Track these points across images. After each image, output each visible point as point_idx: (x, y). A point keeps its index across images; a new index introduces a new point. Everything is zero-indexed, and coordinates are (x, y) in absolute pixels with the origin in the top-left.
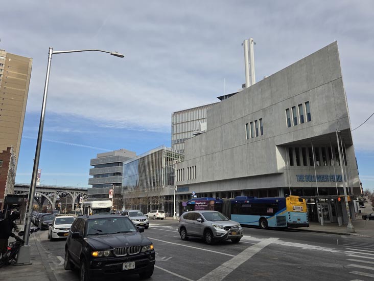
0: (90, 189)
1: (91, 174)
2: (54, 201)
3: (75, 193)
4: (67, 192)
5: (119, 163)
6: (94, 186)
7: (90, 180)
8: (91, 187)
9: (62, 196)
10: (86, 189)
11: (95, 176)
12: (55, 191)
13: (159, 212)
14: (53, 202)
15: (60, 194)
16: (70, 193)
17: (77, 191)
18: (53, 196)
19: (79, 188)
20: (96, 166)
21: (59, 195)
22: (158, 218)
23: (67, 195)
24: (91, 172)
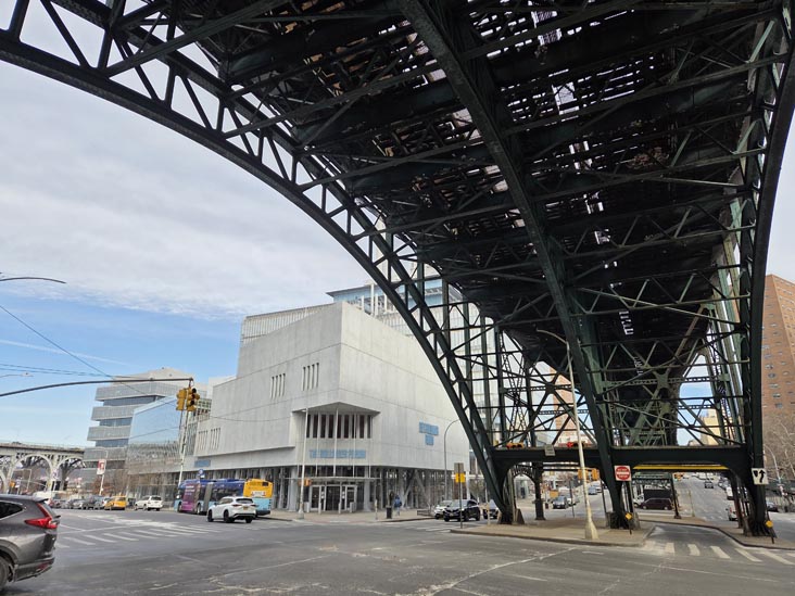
0: (90, 450)
1: (94, 418)
2: (10, 474)
3: (56, 458)
4: (39, 454)
5: (155, 396)
6: (99, 443)
7: (92, 430)
8: (93, 444)
9: (28, 464)
10: (82, 449)
11: (103, 422)
12: (13, 453)
13: (154, 498)
14: (6, 475)
15: (25, 458)
16: (46, 458)
17: (61, 454)
18: (8, 463)
19: (66, 448)
20: (107, 402)
21: (23, 462)
22: (149, 509)
23: (39, 461)
24: (96, 414)
